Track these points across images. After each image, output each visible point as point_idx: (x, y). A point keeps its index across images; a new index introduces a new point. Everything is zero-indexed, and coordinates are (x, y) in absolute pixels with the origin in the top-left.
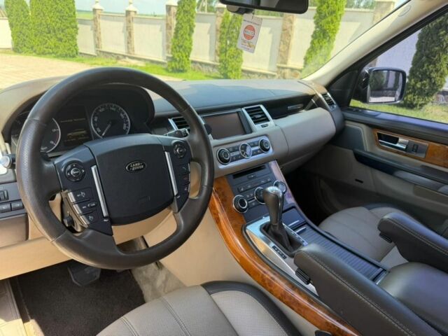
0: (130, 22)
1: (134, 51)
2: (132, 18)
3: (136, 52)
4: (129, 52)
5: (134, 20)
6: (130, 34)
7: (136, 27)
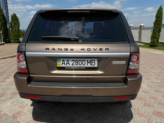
0: (141, 29)
1: (141, 40)
2: (142, 28)
3: (142, 40)
4: (139, 40)
5: (143, 29)
6: (140, 34)
7: (143, 31)
